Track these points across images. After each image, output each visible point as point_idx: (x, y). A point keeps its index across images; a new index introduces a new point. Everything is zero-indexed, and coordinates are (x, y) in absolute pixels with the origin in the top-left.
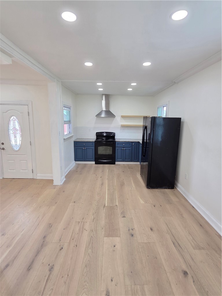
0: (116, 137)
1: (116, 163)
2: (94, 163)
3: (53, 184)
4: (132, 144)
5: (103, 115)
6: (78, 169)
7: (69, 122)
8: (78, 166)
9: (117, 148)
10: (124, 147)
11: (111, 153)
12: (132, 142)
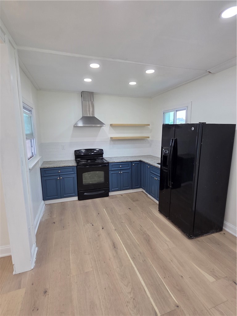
0: (105, 156)
1: (111, 194)
2: (76, 198)
3: (14, 273)
4: (132, 164)
5: (80, 124)
6: (55, 216)
7: (30, 136)
8: (50, 210)
9: (110, 173)
10: (120, 170)
11: (102, 180)
12: (132, 162)
